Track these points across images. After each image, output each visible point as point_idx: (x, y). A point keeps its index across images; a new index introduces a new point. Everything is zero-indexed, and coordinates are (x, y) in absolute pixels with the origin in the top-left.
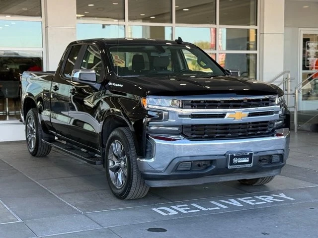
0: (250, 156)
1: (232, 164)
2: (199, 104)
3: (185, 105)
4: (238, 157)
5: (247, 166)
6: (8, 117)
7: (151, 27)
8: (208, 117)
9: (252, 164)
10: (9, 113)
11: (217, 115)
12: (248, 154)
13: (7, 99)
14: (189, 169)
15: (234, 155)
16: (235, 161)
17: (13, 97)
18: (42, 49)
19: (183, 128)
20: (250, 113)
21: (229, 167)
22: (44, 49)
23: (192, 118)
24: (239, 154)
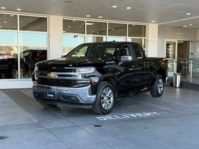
1: (47, 96)
6: (30, 77)
7: (96, 37)
16: (48, 95)
17: (32, 68)
21: (46, 97)
22: (48, 46)
24: (49, 92)
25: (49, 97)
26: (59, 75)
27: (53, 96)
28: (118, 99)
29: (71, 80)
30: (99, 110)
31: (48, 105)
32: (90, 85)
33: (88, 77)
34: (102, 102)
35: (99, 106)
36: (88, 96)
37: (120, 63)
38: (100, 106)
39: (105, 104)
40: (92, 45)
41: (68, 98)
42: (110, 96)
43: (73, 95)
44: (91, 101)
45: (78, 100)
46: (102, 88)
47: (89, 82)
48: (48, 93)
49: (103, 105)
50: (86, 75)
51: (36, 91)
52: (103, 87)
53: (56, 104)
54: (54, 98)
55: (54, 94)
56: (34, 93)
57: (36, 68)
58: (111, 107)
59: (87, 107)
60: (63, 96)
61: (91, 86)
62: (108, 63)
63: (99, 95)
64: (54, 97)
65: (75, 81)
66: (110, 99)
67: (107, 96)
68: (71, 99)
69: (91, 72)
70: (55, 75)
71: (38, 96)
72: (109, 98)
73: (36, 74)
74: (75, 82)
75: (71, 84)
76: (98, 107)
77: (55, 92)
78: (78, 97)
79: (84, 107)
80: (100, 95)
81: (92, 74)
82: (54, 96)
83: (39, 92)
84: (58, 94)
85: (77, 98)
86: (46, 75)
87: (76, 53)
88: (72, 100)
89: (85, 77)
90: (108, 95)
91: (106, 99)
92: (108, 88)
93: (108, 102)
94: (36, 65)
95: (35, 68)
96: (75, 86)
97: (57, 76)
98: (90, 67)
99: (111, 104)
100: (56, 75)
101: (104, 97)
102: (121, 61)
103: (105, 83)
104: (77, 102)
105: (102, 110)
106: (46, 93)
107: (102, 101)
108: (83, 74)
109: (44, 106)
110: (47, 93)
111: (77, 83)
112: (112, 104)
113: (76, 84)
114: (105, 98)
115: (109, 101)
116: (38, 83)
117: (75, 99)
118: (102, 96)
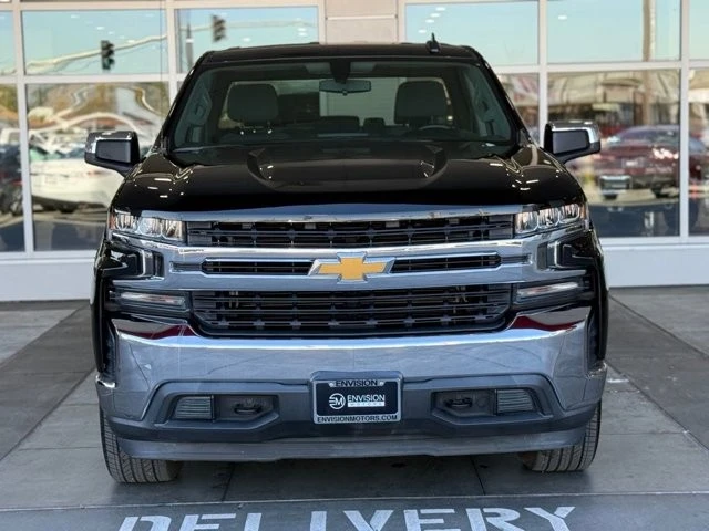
0: (389, 390)
2: (238, 233)
3: (192, 234)
4: (346, 392)
5: (381, 418)
8: (261, 271)
9: (398, 414)
11: (289, 264)
12: (381, 383)
14: (208, 415)
15: (332, 385)
19: (191, 299)
20: (397, 262)
21: (317, 418)
23: (207, 272)
24: (348, 385)
27: (383, 404)
41: (468, 402)
48: (336, 390)
55: (387, 390)
64: (390, 408)
65: (511, 288)
74: (512, 297)
106: (322, 387)
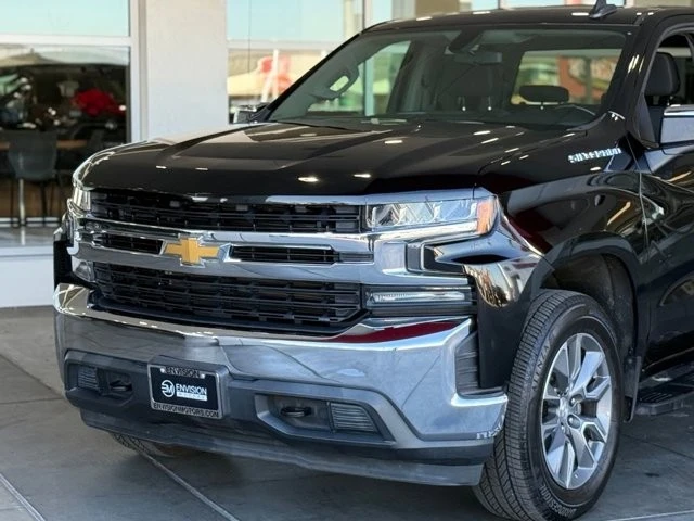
1: (159, 396)
4: (176, 380)
6: (23, 233)
9: (220, 410)
10: (27, 223)
12: (203, 376)
13: (21, 183)
15: (163, 370)
16: (168, 389)
17: (38, 176)
18: (126, 42)
19: (94, 269)
21: (154, 404)
22: (133, 42)
24: (176, 372)
25: (175, 400)
26: (240, 252)
27: (205, 398)
28: (642, 411)
29: (330, 285)
30: (525, 494)
31: (161, 448)
32: (469, 322)
33: (454, 266)
34: (543, 439)
35: (526, 467)
36: (456, 402)
37: (657, 160)
38: (535, 471)
39: (562, 448)
40: (452, 35)
41: (308, 412)
42: (593, 394)
43: (346, 395)
44: (472, 437)
45: (380, 430)
46: (547, 344)
47: (460, 296)
48: (166, 376)
49: (553, 460)
50: (441, 253)
51: (79, 357)
52: (555, 333)
53: (220, 446)
54: (206, 413)
55: (209, 383)
56: (71, 370)
57: (80, 196)
58: (599, 468)
59: (443, 477)
60: (271, 398)
61: (473, 329)
62: (579, 157)
63: (527, 394)
64: (212, 403)
65: (360, 290)
66: (593, 416)
67: (572, 390)
68: (329, 420)
69: (472, 225)
70: (213, 252)
71: (96, 387)
72: (588, 409)
73: (77, 237)
74: (362, 299)
75: (332, 314)
76: (519, 474)
77: (221, 367)
78: (381, 407)
79: (419, 475)
80: (533, 394)
81: (482, 246)
82: (212, 394)
83: (104, 363)
84: (237, 384)
85: (371, 413)
86: (154, 247)
87: (336, 87)
88: (341, 431)
89: (432, 264)
90: (583, 383)
91: (567, 412)
92: (580, 336)
93: (579, 434)
94: (75, 175)
95: (71, 196)
96: (361, 328)
97: (228, 260)
98: (468, 194)
99: (601, 446)
100: (224, 251)
101: (556, 405)
102: (662, 146)
103: (566, 305)
104: (377, 443)
105: (546, 494)
106: (155, 372)
107: (544, 428)
108: (419, 240)
109: (132, 453)
110: (158, 378)
111: (369, 303)
112: (606, 445)
113: (363, 314)
114: (563, 409)
115: (585, 424)
116: (98, 299)
117: (358, 420)
118: (545, 396)
